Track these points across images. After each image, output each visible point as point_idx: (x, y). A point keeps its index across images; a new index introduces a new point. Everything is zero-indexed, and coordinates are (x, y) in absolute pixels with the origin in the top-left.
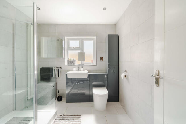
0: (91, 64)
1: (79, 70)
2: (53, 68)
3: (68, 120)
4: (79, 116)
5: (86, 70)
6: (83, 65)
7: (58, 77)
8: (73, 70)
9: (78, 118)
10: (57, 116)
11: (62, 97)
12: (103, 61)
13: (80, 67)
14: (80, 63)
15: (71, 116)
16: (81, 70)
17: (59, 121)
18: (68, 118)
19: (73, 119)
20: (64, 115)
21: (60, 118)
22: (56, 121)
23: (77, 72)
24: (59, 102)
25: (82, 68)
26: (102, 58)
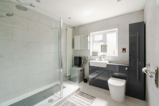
0: (113, 55)
1: (100, 60)
2: (82, 58)
3: (85, 97)
4: (93, 98)
5: (107, 61)
6: (105, 56)
7: (85, 64)
8: (95, 60)
9: (92, 98)
10: (79, 92)
11: (88, 80)
12: (125, 52)
13: (102, 57)
14: (102, 54)
15: (88, 96)
16: (102, 60)
17: (79, 95)
18: (85, 96)
19: (89, 98)
20: (83, 93)
21: (80, 94)
22: (77, 94)
23: (99, 61)
24: (84, 83)
25: (104, 58)
26: (124, 50)
